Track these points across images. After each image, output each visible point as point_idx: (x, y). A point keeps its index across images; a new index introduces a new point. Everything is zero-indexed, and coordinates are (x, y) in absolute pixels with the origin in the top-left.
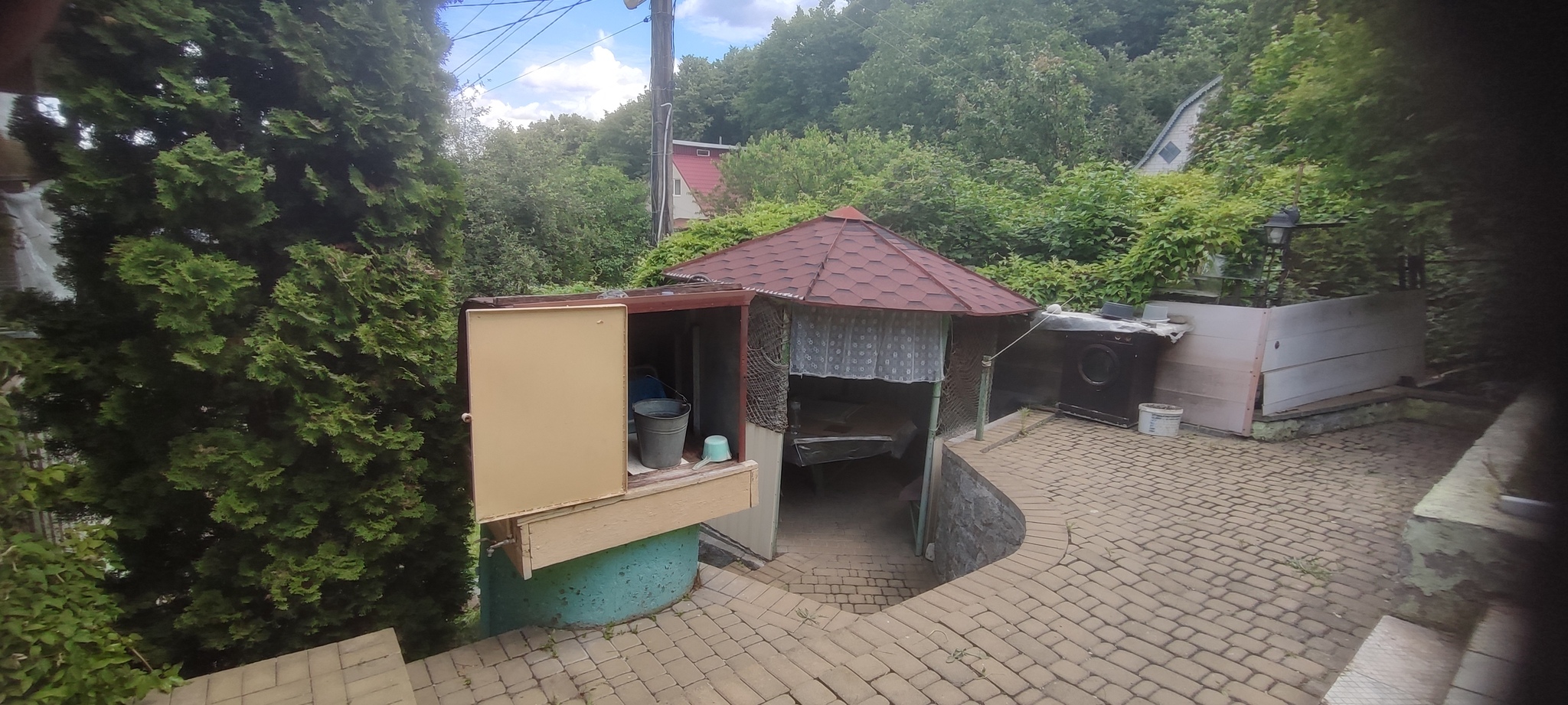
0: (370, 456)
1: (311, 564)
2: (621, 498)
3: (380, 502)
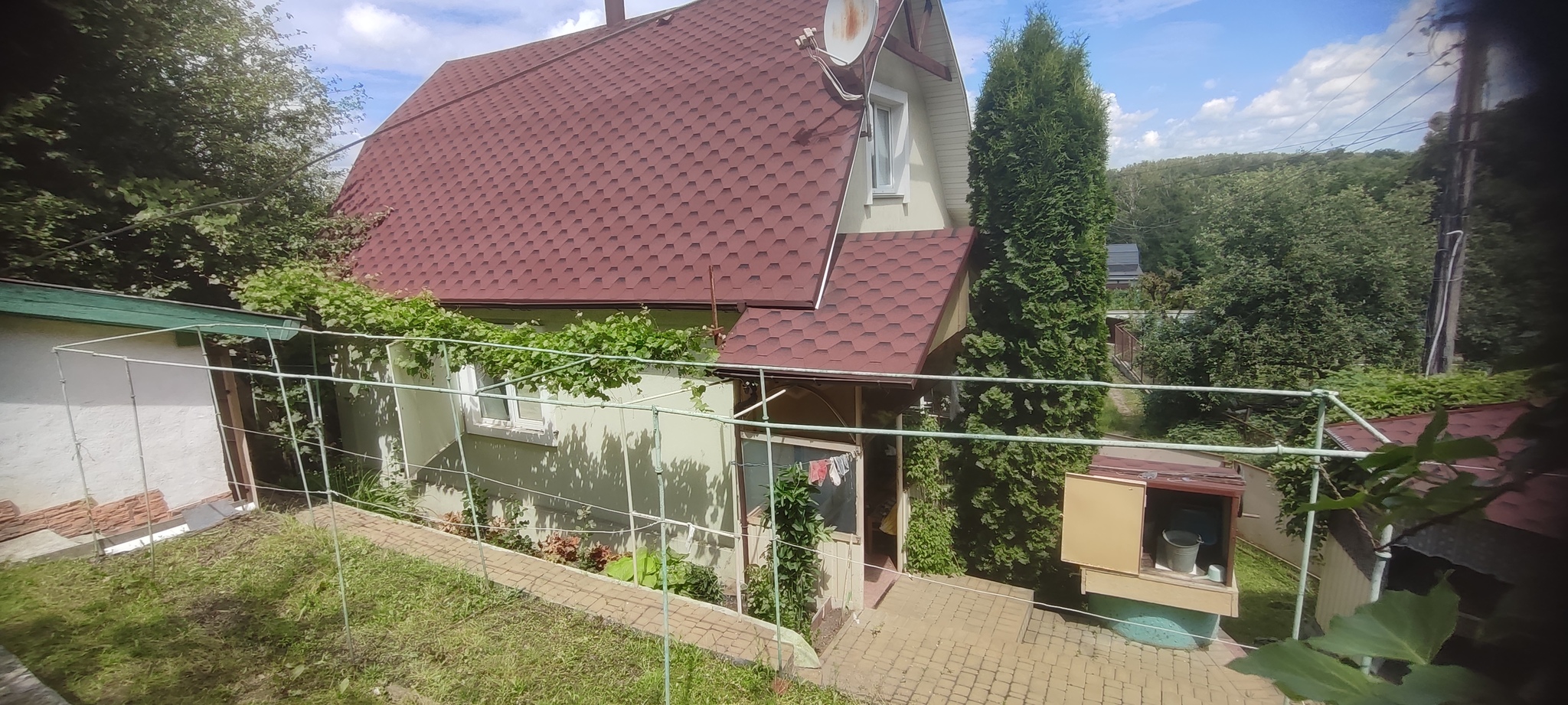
2: (1136, 576)
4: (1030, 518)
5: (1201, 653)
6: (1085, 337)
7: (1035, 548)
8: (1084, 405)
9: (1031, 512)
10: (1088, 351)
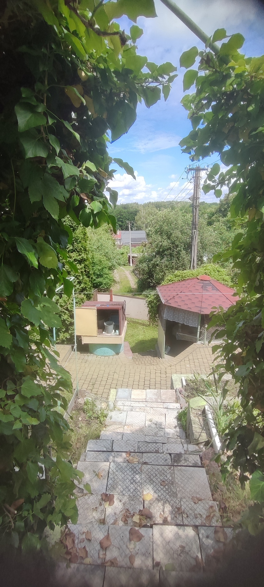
0: (69, 322)
1: (65, 334)
2: (96, 336)
3: (72, 329)
4: (68, 323)
5: (117, 356)
6: (80, 264)
7: (71, 332)
8: (82, 285)
9: (68, 321)
10: (81, 269)
